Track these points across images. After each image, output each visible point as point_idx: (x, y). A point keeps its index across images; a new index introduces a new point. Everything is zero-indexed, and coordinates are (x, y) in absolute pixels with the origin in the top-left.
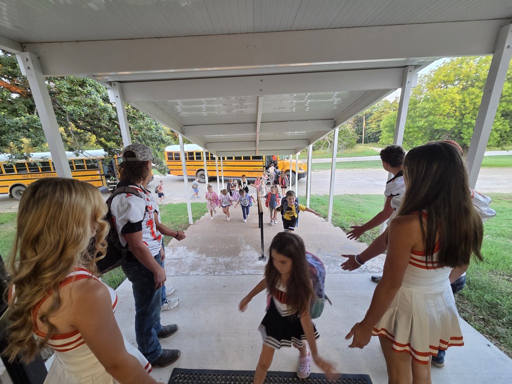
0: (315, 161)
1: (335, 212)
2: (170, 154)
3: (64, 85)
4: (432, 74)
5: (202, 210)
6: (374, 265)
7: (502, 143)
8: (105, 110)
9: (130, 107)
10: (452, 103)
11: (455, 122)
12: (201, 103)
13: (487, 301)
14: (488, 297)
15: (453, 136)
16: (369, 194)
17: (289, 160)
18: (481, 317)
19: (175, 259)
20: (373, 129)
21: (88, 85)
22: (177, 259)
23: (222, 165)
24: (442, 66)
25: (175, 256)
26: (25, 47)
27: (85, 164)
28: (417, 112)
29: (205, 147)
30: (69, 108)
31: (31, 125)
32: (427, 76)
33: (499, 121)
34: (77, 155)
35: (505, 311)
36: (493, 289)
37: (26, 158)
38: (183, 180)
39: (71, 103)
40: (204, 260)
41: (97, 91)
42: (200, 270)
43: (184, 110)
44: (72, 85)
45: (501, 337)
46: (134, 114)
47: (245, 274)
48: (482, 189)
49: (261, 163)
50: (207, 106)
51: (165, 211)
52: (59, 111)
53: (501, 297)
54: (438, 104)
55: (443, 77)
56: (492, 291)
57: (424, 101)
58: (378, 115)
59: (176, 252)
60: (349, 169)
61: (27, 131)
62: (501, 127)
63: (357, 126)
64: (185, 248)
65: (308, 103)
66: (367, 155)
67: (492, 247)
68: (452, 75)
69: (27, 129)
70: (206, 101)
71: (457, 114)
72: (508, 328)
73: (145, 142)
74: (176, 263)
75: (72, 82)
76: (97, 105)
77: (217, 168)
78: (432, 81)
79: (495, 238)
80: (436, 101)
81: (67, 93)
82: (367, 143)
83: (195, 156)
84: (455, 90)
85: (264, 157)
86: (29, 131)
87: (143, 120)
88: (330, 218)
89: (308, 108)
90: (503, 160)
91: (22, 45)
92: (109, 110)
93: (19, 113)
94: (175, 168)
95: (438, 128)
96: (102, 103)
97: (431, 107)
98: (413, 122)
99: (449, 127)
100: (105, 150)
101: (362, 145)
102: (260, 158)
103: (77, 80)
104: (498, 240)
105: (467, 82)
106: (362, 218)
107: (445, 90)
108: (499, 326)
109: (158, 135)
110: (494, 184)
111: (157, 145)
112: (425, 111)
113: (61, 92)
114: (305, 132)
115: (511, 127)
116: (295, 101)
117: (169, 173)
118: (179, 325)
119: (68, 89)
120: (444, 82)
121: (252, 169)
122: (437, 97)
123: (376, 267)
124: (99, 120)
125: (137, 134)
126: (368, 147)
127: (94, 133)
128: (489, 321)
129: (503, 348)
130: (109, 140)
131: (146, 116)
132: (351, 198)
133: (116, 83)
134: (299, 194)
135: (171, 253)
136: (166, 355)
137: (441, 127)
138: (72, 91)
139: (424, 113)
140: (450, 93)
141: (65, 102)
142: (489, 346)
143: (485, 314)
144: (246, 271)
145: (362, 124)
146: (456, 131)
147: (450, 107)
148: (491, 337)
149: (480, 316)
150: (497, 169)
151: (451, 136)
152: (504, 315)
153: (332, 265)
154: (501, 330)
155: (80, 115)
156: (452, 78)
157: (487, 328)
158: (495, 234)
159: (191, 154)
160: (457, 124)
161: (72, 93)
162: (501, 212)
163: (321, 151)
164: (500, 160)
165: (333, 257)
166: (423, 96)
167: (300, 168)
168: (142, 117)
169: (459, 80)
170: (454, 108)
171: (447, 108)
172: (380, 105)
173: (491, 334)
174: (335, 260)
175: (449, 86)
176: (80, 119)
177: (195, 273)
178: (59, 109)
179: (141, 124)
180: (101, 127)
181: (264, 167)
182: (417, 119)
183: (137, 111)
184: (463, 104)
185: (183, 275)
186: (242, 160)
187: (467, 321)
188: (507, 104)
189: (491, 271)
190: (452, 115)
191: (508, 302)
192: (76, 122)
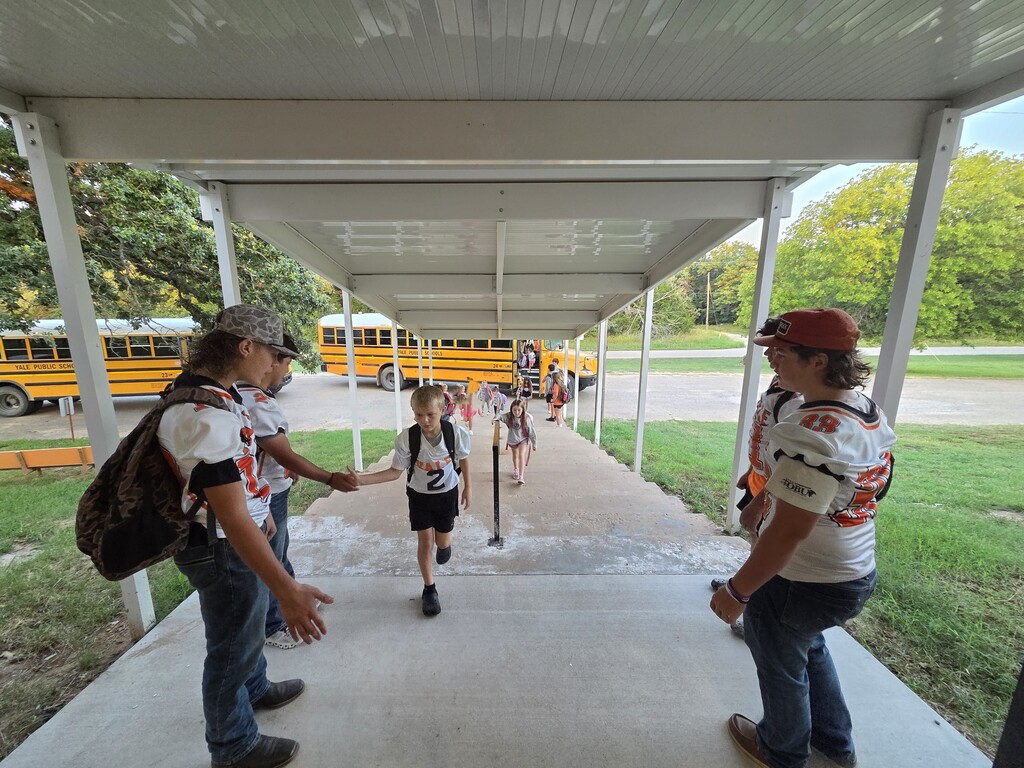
0: (611, 355)
1: (649, 454)
2: (328, 331)
3: (121, 187)
4: (829, 202)
5: (387, 444)
6: (718, 559)
7: (961, 331)
8: (199, 239)
9: (251, 235)
10: (868, 255)
11: (874, 290)
12: (394, 231)
13: (933, 633)
14: (936, 624)
15: (872, 315)
16: (717, 421)
17: (563, 351)
18: (923, 665)
19: (315, 541)
20: (725, 299)
21: (168, 189)
22: (321, 541)
23: (430, 356)
24: (847, 188)
25: (317, 535)
26: (31, 103)
27: (152, 345)
28: (805, 268)
29: (397, 319)
30: (126, 233)
31: (42, 261)
32: (822, 206)
33: (953, 290)
34: (136, 327)
35: (970, 653)
36: (945, 608)
37: (24, 328)
38: (346, 385)
39: (130, 224)
40: (377, 543)
41: (187, 202)
42: (366, 564)
43: (355, 242)
44: (136, 189)
45: (961, 706)
46: (258, 250)
47: (457, 574)
48: (928, 416)
49: (508, 356)
50: (405, 237)
51: (309, 445)
52: (106, 238)
53: (960, 625)
54: (843, 256)
55: (851, 207)
56: (944, 613)
57: (817, 249)
58: (735, 272)
59: (321, 528)
60: (680, 371)
61: (31, 273)
62: (957, 303)
63: (696, 291)
64: (340, 518)
65: (598, 239)
66: (715, 348)
67: (945, 526)
68: (866, 204)
69: (32, 270)
70: (403, 228)
71: (878, 275)
72: (974, 687)
73: (277, 304)
74: (317, 550)
75: (137, 182)
76: (185, 229)
77: (419, 362)
78: (830, 214)
79: (950, 508)
80: (839, 250)
81: (123, 203)
82: (714, 324)
83: (378, 337)
84: (873, 232)
85: (515, 342)
86: (36, 273)
87: (277, 262)
88: (638, 465)
89: (599, 250)
90: (966, 364)
91: (26, 100)
92: (208, 240)
93: (22, 237)
94: (337, 359)
95: (844, 299)
96: (193, 226)
97: (830, 261)
98: (799, 286)
99: (864, 299)
100: (195, 319)
101: (705, 328)
102: (506, 344)
103: (147, 180)
104: (957, 513)
105: (894, 217)
106: (700, 467)
107: (854, 231)
108: (957, 682)
109: (303, 291)
110: (949, 407)
111: (301, 311)
112: (820, 267)
113: (112, 200)
114: (593, 296)
115: (976, 303)
116: (576, 236)
117: (324, 369)
118: (306, 682)
119: (126, 195)
120: (853, 217)
121: (490, 365)
122: (840, 243)
123: (721, 563)
124: (187, 259)
125: (262, 289)
126: (717, 332)
127: (175, 283)
128: (938, 672)
129: (964, 728)
130: (204, 299)
131: (283, 255)
132: (681, 427)
133: (218, 184)
134: (582, 419)
135: (310, 529)
136: (265, 747)
137: (850, 298)
138: (136, 199)
139: (819, 271)
140: (862, 237)
141: (118, 221)
142: (938, 724)
143: (930, 660)
144: (460, 569)
145: (705, 288)
146: (877, 306)
147: (864, 263)
148: (943, 707)
149: (921, 663)
150: (957, 380)
151: (869, 317)
152: (966, 661)
153: (635, 558)
154: (962, 692)
155: (148, 246)
156: (866, 210)
157: (935, 689)
158: (952, 501)
159: (371, 332)
160: (879, 295)
161: (134, 203)
162: (964, 461)
163: (627, 336)
164: (961, 364)
165: (638, 540)
166: (815, 241)
167: (584, 367)
168: (274, 257)
169: (880, 213)
170: (871, 265)
171: (858, 263)
172: (738, 255)
173: (942, 701)
174: (641, 548)
175: (862, 224)
176: (147, 255)
177: (353, 570)
178: (107, 233)
179: (272, 269)
180: (190, 273)
181: (514, 362)
182: (806, 282)
183: (265, 244)
184: (887, 257)
185: (328, 574)
186: (472, 347)
187: (896, 673)
188: (967, 261)
189: (943, 572)
190: (870, 276)
191: (973, 634)
192: (140, 261)
